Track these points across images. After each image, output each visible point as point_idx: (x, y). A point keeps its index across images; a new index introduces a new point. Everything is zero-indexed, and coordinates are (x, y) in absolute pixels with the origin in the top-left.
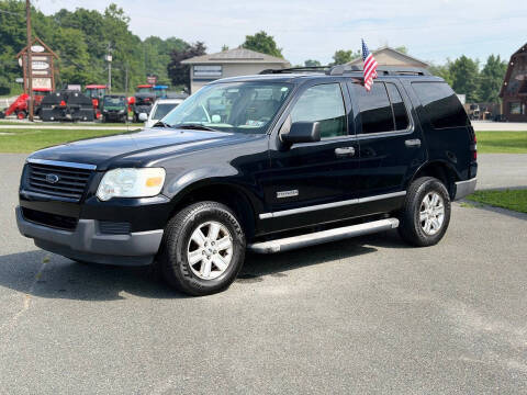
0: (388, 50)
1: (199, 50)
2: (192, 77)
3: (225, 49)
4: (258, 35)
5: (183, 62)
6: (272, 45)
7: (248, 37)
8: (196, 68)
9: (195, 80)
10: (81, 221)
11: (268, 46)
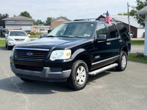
0: (62, 17)
1: (6, 16)
2: (6, 24)
3: (15, 16)
4: (25, 12)
5: (2, 19)
6: (29, 15)
7: (21, 13)
8: (7, 21)
9: (6, 25)
10: (44, 68)
11: (28, 15)
